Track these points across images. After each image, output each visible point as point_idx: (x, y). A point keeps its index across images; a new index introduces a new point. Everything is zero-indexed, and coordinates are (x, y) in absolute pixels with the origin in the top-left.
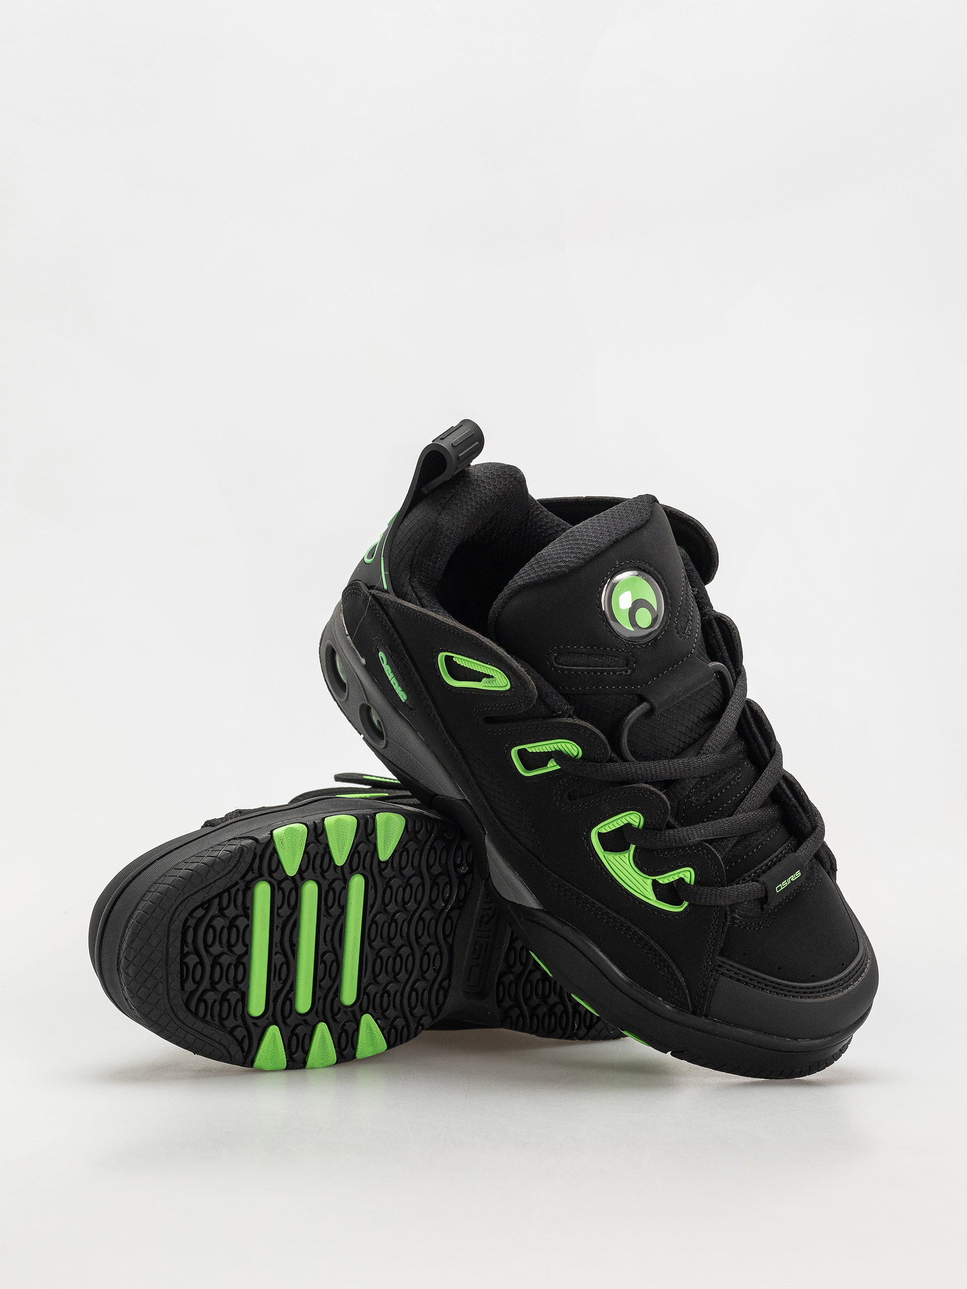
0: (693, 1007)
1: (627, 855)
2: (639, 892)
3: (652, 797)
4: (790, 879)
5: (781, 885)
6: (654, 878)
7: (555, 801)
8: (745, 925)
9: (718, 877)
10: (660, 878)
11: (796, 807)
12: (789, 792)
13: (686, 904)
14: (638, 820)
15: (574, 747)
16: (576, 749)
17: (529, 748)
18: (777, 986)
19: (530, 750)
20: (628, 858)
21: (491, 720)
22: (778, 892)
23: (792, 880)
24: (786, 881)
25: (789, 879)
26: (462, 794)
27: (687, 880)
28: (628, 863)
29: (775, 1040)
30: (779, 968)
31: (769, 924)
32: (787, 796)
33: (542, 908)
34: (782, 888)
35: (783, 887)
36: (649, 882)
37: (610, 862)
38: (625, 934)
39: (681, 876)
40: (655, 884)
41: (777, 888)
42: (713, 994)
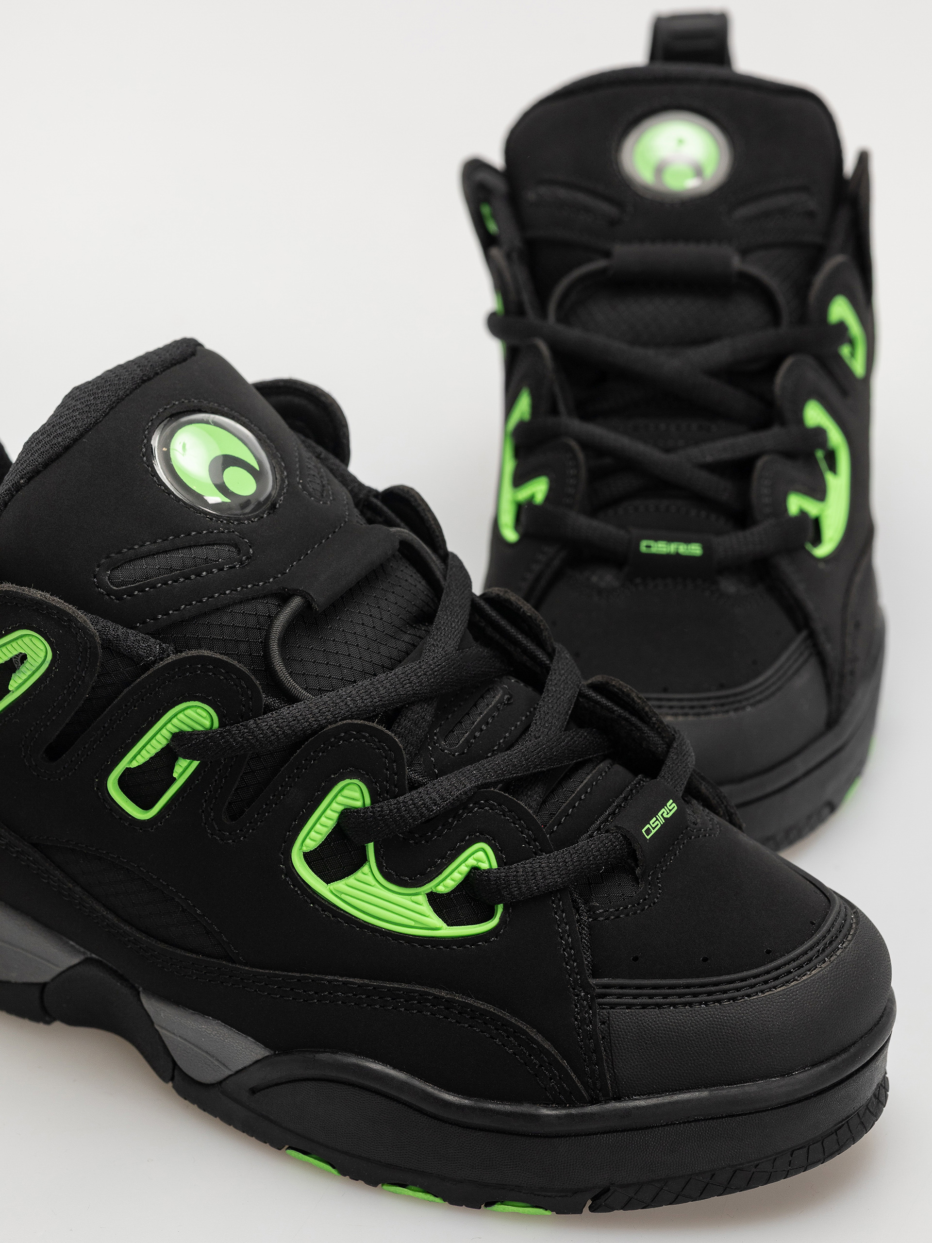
0: (587, 1092)
1: (365, 868)
2: (412, 923)
3: (364, 737)
4: (662, 815)
5: (648, 826)
6: (428, 888)
7: (212, 834)
8: (617, 913)
9: (535, 841)
10: (438, 884)
11: (626, 720)
12: (604, 701)
13: (500, 909)
14: (357, 795)
15: (199, 711)
16: (204, 714)
17: (131, 761)
18: (713, 989)
19: (134, 764)
20: (370, 874)
21: (55, 752)
22: (648, 837)
23: (665, 815)
24: (654, 819)
25: (660, 814)
26: (79, 952)
27: (485, 866)
28: (373, 882)
29: (750, 1088)
30: (705, 960)
31: (657, 898)
32: (603, 706)
33: (272, 1052)
34: (653, 832)
35: (654, 828)
36: (423, 899)
37: (343, 896)
38: (421, 1012)
39: (471, 862)
40: (434, 899)
41: (643, 831)
42: (611, 1051)
